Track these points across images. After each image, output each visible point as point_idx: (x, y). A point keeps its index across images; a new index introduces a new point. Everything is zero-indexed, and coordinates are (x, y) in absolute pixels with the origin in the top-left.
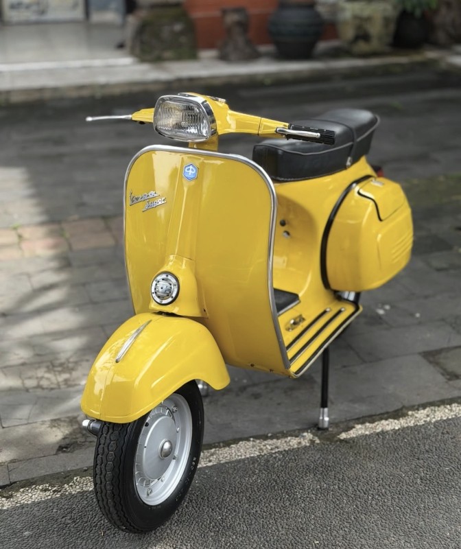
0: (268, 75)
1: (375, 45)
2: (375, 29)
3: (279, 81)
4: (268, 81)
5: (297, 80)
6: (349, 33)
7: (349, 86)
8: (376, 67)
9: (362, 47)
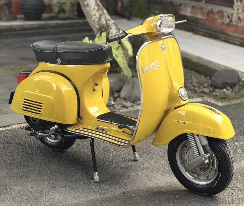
0: (18, 26)
1: (67, 14)
2: (67, 8)
3: (23, 29)
4: (17, 29)
5: (32, 28)
6: (56, 9)
7: (53, 30)
8: (68, 24)
9: (62, 15)
